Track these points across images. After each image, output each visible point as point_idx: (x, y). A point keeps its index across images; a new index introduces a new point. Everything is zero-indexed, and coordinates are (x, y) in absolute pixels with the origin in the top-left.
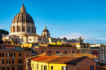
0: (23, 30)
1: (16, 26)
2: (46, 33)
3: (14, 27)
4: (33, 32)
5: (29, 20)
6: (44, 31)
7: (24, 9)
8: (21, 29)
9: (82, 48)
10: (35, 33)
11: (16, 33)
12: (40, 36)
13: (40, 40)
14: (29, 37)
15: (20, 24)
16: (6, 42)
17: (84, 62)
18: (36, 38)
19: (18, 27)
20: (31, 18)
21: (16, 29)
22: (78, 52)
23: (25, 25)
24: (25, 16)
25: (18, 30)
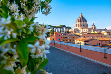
0: (81, 26)
1: (77, 24)
2: (93, 27)
3: (76, 24)
4: (86, 26)
5: (84, 20)
6: (93, 25)
7: (82, 15)
8: (80, 25)
9: (108, 34)
10: (87, 27)
11: (77, 28)
12: (90, 28)
13: (89, 30)
14: (84, 29)
15: (79, 23)
16: (71, 32)
17: (93, 41)
18: (87, 29)
19: (78, 24)
20: (85, 19)
21: (77, 25)
22: (105, 37)
23: (82, 23)
24: (82, 19)
25: (79, 26)
